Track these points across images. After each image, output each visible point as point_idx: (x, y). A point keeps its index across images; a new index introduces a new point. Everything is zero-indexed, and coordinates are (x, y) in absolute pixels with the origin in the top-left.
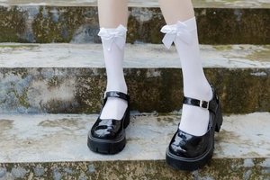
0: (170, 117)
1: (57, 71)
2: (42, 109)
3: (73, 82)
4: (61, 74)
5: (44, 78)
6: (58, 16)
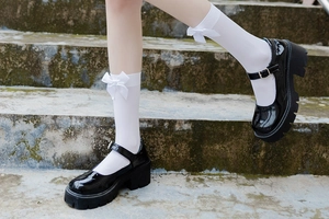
0: (201, 177)
1: (74, 120)
2: (56, 163)
3: (91, 133)
4: (79, 123)
5: (59, 128)
6: (78, 58)
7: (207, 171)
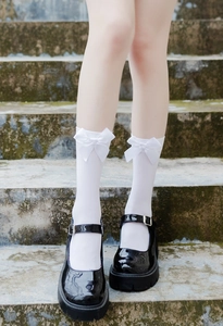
0: (171, 247)
1: (29, 192)
2: (13, 239)
3: (48, 205)
4: (34, 196)
5: (13, 202)
6: (28, 127)
7: (177, 241)
